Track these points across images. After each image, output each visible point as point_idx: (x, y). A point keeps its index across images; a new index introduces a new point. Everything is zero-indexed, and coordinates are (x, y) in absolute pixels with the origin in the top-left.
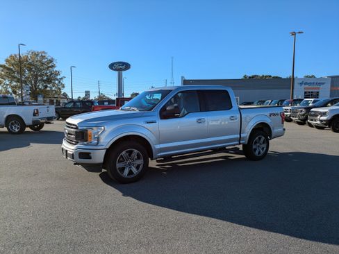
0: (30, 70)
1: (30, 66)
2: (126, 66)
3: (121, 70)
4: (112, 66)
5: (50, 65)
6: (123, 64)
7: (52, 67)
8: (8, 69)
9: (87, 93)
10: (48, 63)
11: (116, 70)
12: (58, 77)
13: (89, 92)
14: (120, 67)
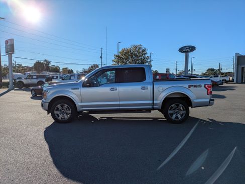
0: (132, 57)
1: (132, 55)
2: (192, 49)
3: (188, 52)
4: (181, 50)
5: (144, 53)
6: (190, 47)
7: (145, 54)
8: (121, 58)
9: (168, 70)
10: (143, 52)
11: (184, 52)
12: (149, 60)
13: (169, 69)
14: (187, 50)
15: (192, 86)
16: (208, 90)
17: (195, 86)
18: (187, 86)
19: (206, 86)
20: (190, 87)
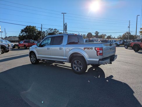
15: (86, 48)
16: (97, 52)
17: (88, 48)
18: (83, 48)
19: (96, 48)
20: (85, 49)
